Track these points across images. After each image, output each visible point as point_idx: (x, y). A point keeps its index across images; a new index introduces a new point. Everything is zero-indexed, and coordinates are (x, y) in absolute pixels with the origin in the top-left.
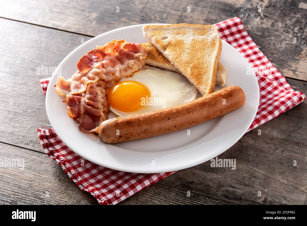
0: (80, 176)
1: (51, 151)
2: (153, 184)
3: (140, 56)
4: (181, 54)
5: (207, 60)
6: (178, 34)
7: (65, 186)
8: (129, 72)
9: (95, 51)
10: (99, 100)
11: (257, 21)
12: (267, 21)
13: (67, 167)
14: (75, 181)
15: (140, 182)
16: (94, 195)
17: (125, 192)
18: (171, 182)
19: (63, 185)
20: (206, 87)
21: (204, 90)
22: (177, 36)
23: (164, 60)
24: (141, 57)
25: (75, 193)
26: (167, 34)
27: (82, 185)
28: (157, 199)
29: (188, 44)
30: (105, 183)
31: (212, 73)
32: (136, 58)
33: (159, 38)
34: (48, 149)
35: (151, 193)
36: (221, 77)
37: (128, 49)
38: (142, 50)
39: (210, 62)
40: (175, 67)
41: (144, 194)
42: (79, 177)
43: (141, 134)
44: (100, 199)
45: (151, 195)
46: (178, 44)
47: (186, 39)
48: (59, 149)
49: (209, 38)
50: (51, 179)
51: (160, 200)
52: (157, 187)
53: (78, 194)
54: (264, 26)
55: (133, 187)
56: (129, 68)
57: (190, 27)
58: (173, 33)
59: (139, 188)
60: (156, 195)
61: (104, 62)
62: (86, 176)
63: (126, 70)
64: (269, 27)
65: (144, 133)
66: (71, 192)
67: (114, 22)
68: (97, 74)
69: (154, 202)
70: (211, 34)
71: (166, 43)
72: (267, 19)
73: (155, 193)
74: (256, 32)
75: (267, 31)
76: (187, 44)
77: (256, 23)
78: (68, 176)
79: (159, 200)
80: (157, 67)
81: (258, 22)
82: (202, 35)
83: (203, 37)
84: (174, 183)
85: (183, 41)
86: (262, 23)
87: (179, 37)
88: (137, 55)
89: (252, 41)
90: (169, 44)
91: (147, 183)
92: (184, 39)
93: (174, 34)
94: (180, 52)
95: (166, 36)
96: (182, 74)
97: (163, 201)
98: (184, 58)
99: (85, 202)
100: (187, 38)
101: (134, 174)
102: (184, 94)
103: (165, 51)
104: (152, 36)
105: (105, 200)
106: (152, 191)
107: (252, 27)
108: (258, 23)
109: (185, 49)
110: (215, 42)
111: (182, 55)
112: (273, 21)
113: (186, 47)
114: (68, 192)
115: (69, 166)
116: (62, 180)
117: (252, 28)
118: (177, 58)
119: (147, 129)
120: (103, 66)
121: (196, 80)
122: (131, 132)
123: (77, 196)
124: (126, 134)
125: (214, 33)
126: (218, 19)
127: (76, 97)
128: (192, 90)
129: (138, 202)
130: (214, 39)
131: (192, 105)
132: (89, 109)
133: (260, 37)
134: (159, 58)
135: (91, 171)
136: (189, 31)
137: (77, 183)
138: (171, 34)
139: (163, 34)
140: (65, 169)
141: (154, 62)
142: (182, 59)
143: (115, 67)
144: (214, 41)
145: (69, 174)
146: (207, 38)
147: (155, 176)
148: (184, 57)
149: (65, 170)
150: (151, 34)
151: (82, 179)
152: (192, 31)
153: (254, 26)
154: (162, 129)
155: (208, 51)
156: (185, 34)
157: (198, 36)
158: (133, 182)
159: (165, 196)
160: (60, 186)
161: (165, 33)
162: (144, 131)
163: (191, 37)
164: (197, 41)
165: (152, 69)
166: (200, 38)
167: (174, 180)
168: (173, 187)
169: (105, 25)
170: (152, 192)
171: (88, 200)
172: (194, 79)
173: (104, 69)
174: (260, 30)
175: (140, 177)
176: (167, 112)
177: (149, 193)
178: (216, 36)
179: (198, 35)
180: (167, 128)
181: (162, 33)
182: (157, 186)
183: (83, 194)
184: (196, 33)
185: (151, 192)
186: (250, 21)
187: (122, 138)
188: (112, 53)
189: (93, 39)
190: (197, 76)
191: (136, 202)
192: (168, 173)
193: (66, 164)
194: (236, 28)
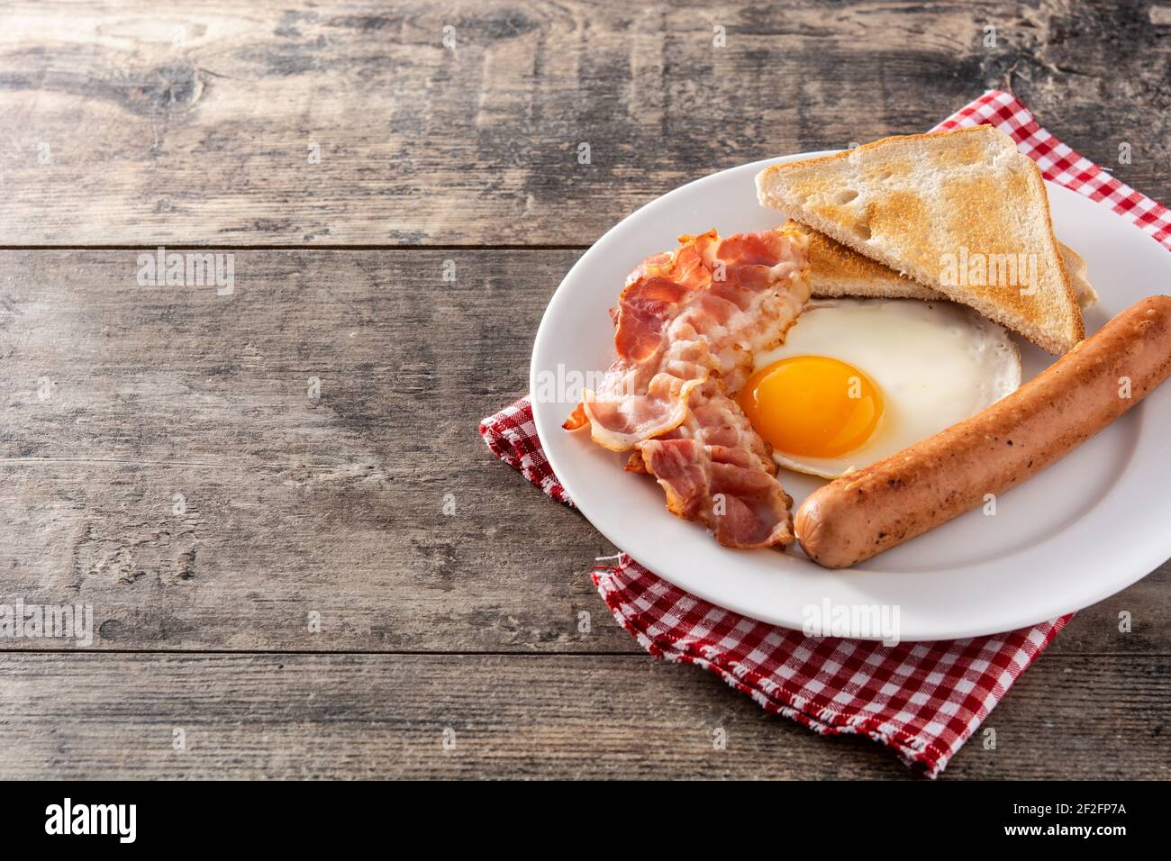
0: (796, 692)
1: (659, 636)
2: (1038, 659)
3: (789, 271)
4: (926, 238)
5: (1020, 236)
6: (888, 175)
7: (756, 738)
8: (773, 330)
9: (644, 284)
10: (740, 439)
11: (1050, 91)
12: (1081, 84)
13: (741, 676)
14: (788, 712)
15: (1002, 661)
16: (884, 737)
17: (972, 704)
18: (1079, 643)
19: (749, 735)
20: (1057, 320)
21: (1058, 333)
22: (886, 182)
23: (866, 269)
24: (792, 275)
25: (800, 750)
26: (849, 181)
27: (817, 719)
28: (1068, 703)
29: (934, 200)
30: (892, 695)
31: (1058, 273)
32: (778, 280)
33: (829, 200)
34: (645, 632)
35: (1040, 691)
36: (1080, 282)
37: (734, 256)
38: (786, 251)
39: (1034, 242)
40: (918, 280)
41: (1021, 697)
42: (794, 696)
43: (938, 511)
44: (908, 745)
45: (1043, 695)
46: (903, 207)
47: (919, 185)
48: (679, 625)
49: (994, 166)
50: (698, 726)
51: (1081, 704)
52: (1044, 667)
53: (813, 750)
54: (1080, 100)
55: (987, 682)
56: (768, 315)
57: (916, 145)
58: (866, 175)
59: (1006, 680)
60: (1058, 693)
61: (691, 312)
62: (815, 686)
63: (761, 326)
64: (1098, 100)
65: (947, 505)
66: (785, 749)
67: (596, 186)
68: (692, 356)
69: (1065, 715)
70: (996, 153)
71: (862, 212)
72: (1077, 79)
73: (1049, 685)
74: (1066, 126)
75: (1098, 117)
76: (930, 200)
77: (1049, 99)
78: (756, 703)
79: (1075, 703)
80: (846, 297)
81: (1056, 94)
82: (968, 163)
83: (972, 167)
84: (1090, 643)
85: (914, 193)
86: (1069, 95)
87: (897, 185)
88: (776, 269)
89: (1076, 156)
90: (871, 212)
91: (1022, 659)
92: (913, 186)
93: (872, 177)
94: (922, 231)
95: (849, 188)
96: (953, 299)
97: (1090, 704)
98: (942, 246)
99: (849, 769)
100: (921, 181)
101: (966, 644)
102: (979, 360)
103: (869, 236)
104: (803, 199)
105: (926, 743)
106: (1039, 682)
107: (1045, 113)
108: (1057, 97)
109: (934, 216)
110: (1020, 174)
111: (931, 239)
112: (1098, 80)
113: (931, 209)
114: (778, 754)
115: (747, 671)
116: (735, 720)
117: (1048, 117)
118: (920, 252)
119: (954, 492)
120: (696, 326)
121: (1016, 307)
122: (912, 511)
123: (815, 759)
124: (898, 522)
125: (1004, 147)
126: (926, 109)
127: (673, 443)
128: (996, 342)
129: (1015, 726)
130: (1014, 168)
131: (1059, 383)
132: (729, 472)
133: (1089, 138)
134: (846, 264)
135: (823, 669)
136: (916, 157)
137: (798, 716)
138: (863, 180)
139: (835, 185)
140: (736, 681)
141: (837, 281)
142: (939, 249)
143: (729, 322)
144: (1014, 172)
145: (756, 694)
146: (989, 168)
147: (1035, 631)
148: (940, 243)
149: (737, 685)
150: (796, 192)
151: (807, 701)
152: (929, 156)
153: (1050, 108)
154: (994, 480)
155: (1011, 209)
156: (907, 170)
157: (957, 169)
158: (980, 666)
159: (1088, 688)
160: (739, 740)
161: (841, 181)
162: (947, 500)
163: (934, 176)
164: (958, 184)
165: (831, 307)
166: (967, 172)
167: (1085, 633)
168: (1095, 656)
169: (571, 202)
170: (1040, 685)
171: (858, 762)
172: (1006, 305)
173: (704, 337)
174: (1073, 117)
175: (996, 647)
176: (994, 423)
177: (1033, 690)
178: (1014, 158)
179: (953, 164)
180: (1008, 473)
181: (831, 184)
182: (1043, 664)
183: (829, 749)
184: (945, 158)
185: (1037, 688)
186: (1029, 96)
187: (887, 537)
188: (694, 280)
189: (589, 253)
190: (1013, 295)
191: (1012, 729)
192: (1066, 618)
193: (733, 667)
194: (1010, 123)
